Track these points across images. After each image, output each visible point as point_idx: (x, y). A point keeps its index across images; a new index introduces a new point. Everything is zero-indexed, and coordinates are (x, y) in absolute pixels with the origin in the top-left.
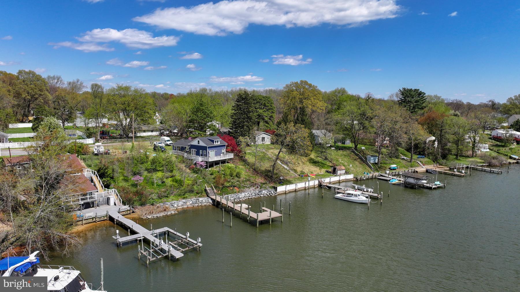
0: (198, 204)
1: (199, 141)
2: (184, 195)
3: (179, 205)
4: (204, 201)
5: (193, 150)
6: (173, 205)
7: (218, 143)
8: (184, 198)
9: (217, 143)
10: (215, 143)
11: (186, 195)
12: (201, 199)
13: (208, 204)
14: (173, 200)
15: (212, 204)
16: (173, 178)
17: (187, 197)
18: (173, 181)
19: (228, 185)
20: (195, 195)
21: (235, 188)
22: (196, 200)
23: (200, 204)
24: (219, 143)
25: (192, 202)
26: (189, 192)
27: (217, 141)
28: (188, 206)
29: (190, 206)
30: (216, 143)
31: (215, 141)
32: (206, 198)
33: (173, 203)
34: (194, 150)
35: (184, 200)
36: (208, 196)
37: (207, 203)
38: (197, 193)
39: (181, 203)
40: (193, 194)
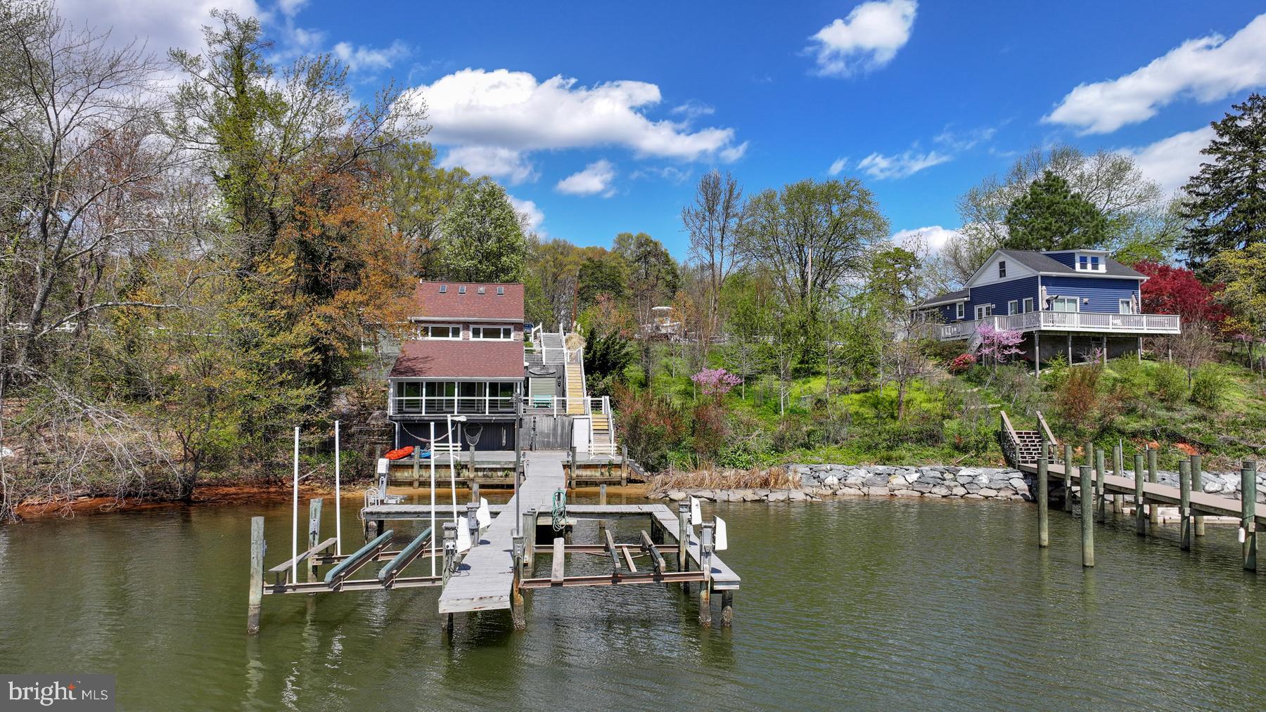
0: (949, 487)
1: (1002, 265)
2: (890, 448)
3: (850, 480)
4: (984, 480)
5: (980, 310)
6: (822, 475)
7: (1095, 267)
8: (887, 460)
9: (1089, 266)
10: (1078, 265)
11: (900, 452)
12: (965, 471)
13: (1002, 493)
14: (828, 459)
15: (1027, 500)
16: (868, 394)
17: (902, 459)
18: (862, 403)
19: (1134, 425)
20: (942, 455)
21: (1181, 446)
22: (942, 473)
23: (961, 491)
24: (1102, 269)
25: (918, 475)
26: (919, 441)
27: (1089, 260)
28: (896, 492)
29: (904, 492)
30: (1084, 266)
31: (1077, 258)
32: (1001, 470)
33: (824, 468)
34: (984, 307)
35: (881, 468)
36: (1010, 462)
37: (999, 490)
38: (956, 447)
39: (859, 474)
40: (936, 449)
